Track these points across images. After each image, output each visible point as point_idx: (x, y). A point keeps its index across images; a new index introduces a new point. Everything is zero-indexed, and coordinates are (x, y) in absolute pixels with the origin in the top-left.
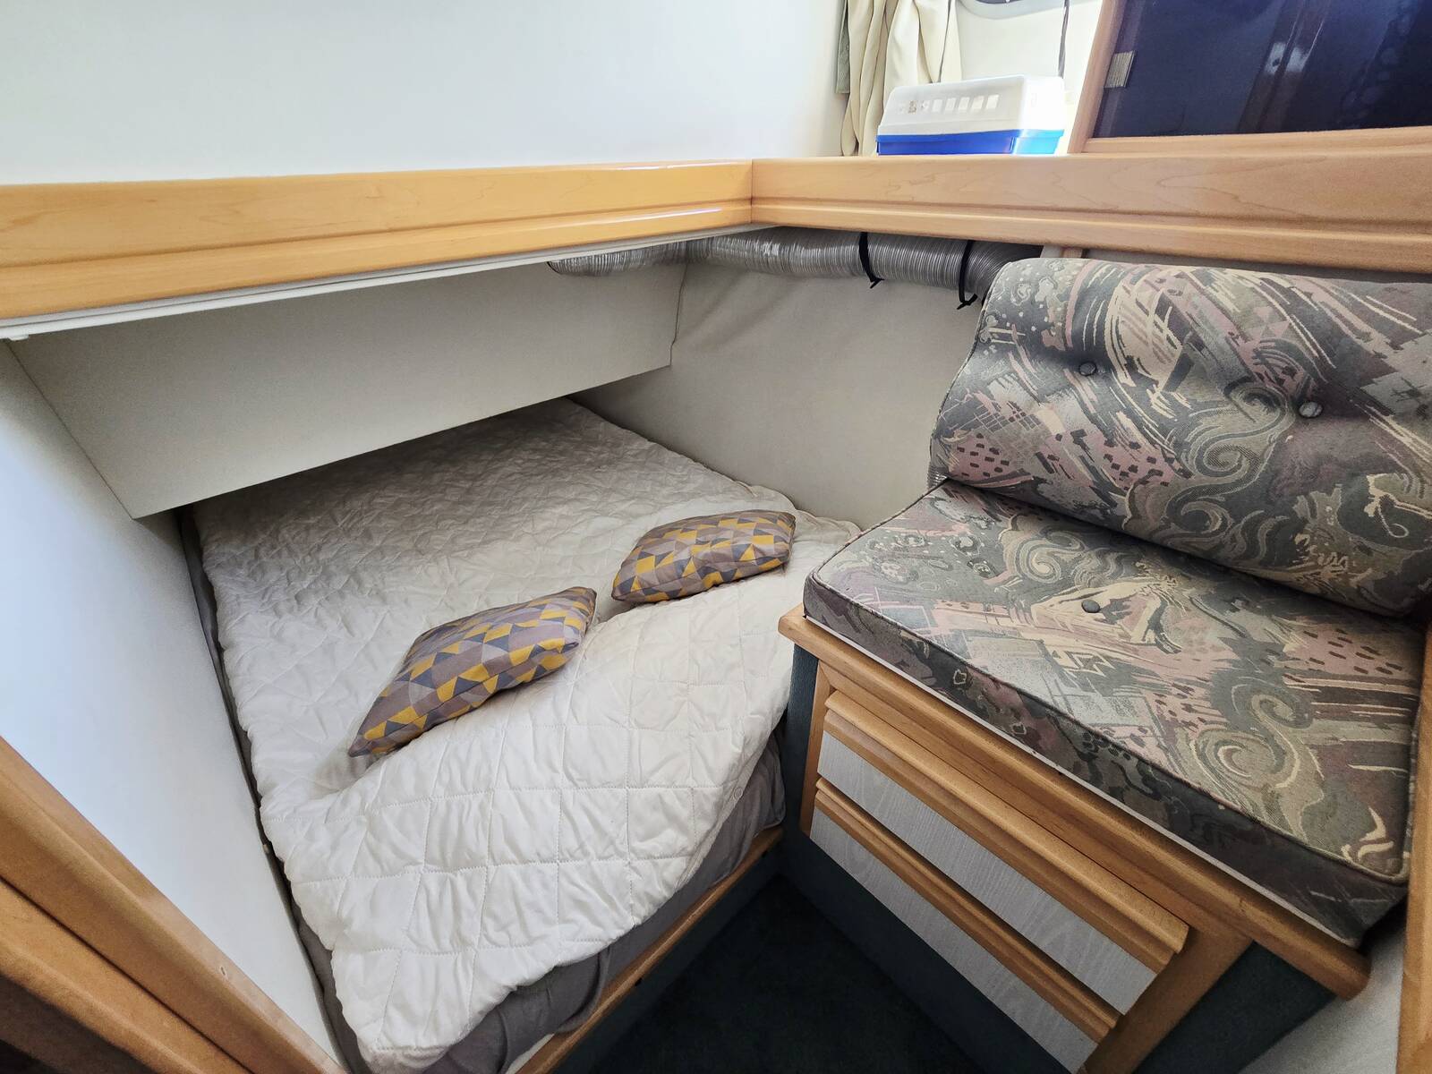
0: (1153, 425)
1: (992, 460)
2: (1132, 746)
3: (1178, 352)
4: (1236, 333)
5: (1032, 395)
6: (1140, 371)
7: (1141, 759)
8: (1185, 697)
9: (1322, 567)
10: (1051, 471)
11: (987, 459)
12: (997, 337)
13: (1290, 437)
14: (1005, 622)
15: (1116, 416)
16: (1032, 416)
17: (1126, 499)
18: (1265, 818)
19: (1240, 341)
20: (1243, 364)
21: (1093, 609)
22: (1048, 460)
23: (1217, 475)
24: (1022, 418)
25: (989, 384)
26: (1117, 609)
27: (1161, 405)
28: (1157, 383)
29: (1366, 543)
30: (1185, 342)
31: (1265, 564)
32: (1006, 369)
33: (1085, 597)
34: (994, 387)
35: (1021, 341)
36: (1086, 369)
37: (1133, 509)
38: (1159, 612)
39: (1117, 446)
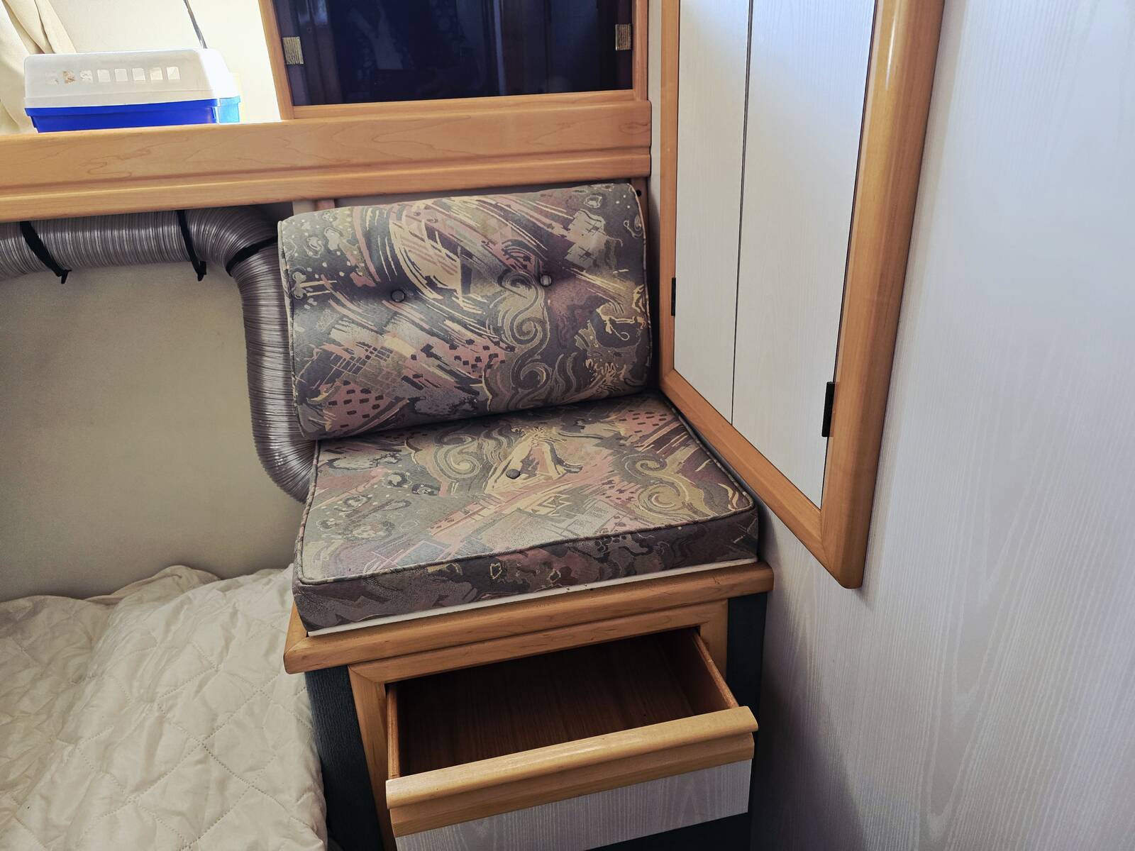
0: (472, 322)
1: (367, 400)
2: (621, 529)
3: (458, 263)
4: (486, 241)
5: (372, 330)
6: (440, 286)
7: (631, 533)
8: (613, 487)
9: (605, 376)
10: (420, 388)
11: (362, 401)
12: (311, 290)
13: (549, 301)
14: (485, 512)
15: (445, 325)
16: (382, 348)
17: (483, 384)
18: (697, 518)
19: (491, 245)
20: (500, 261)
21: (516, 474)
22: (414, 380)
23: (528, 341)
24: (376, 353)
25: (329, 334)
26: (529, 465)
27: (468, 305)
28: (456, 291)
29: (617, 350)
30: (459, 255)
31: (578, 390)
32: (336, 316)
33: (504, 470)
34: (335, 335)
35: (335, 287)
36: (397, 295)
37: (490, 390)
38: (553, 451)
39: (458, 346)
